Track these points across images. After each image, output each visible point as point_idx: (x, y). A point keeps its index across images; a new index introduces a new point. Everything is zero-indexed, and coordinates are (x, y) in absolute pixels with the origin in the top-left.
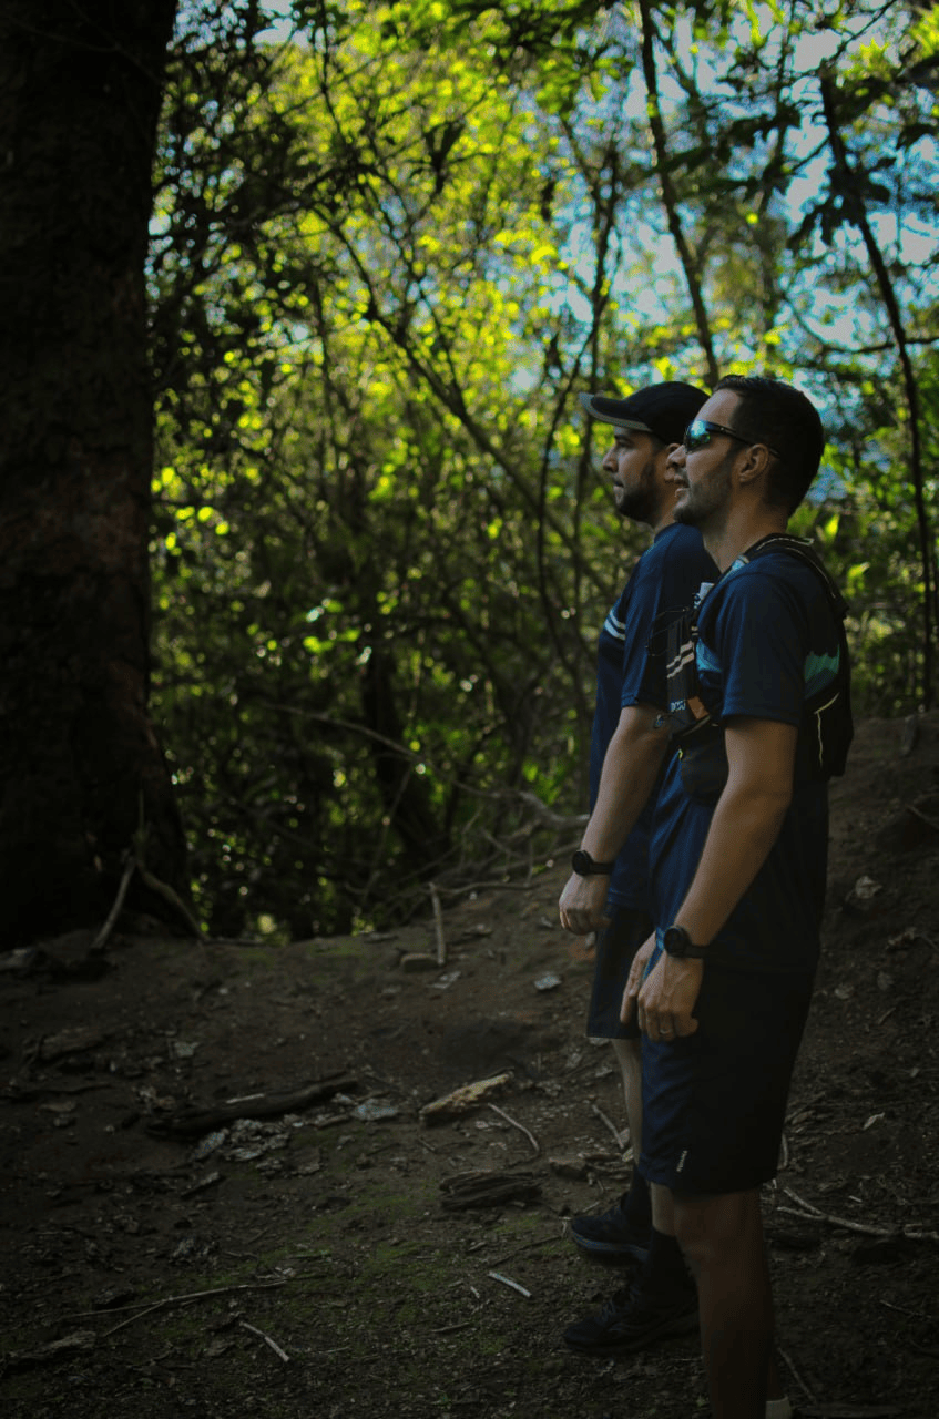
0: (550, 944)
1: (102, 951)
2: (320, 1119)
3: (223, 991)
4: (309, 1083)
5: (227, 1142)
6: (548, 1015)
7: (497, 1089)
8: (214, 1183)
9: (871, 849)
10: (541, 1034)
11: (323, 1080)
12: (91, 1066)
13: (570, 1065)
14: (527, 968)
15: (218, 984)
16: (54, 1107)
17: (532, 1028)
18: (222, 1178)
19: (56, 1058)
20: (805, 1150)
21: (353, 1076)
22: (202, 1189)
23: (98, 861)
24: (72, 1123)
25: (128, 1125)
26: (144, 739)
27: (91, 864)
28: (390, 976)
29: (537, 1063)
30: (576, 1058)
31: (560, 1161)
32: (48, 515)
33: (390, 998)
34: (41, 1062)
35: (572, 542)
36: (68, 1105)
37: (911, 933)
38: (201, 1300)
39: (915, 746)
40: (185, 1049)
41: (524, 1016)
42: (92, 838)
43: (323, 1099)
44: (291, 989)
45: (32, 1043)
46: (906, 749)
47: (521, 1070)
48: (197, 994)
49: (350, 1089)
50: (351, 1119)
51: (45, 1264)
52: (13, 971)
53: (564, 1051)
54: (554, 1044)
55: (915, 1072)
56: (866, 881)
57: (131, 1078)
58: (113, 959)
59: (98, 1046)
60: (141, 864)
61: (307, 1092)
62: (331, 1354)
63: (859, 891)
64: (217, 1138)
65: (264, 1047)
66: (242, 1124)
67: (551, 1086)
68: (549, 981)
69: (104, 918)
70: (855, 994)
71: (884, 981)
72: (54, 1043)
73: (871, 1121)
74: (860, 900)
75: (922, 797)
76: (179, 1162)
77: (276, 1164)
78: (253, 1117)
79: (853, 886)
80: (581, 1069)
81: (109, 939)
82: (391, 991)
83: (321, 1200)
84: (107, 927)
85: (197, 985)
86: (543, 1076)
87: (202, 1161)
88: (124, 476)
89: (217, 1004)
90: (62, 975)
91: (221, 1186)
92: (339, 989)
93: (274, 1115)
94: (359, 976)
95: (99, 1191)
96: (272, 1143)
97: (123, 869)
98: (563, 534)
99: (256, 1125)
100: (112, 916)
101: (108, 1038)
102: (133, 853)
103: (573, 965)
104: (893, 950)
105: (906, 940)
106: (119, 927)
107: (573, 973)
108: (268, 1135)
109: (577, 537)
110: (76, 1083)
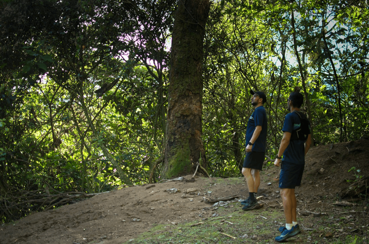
0: (270, 178)
1: (194, 178)
2: (233, 201)
3: (215, 184)
4: (231, 196)
5: (218, 204)
6: (269, 188)
7: (261, 198)
8: (217, 209)
9: (323, 164)
10: (268, 191)
11: (233, 196)
12: (195, 194)
13: (273, 195)
14: (266, 182)
15: (214, 183)
16: (190, 199)
17: (267, 190)
18: (218, 208)
19: (188, 193)
20: (309, 206)
21: (238, 196)
22: (215, 210)
23: (193, 163)
24: (193, 201)
25: (202, 201)
26: (201, 144)
27: (192, 164)
28: (243, 183)
29: (267, 195)
30: (274, 194)
31: (271, 205)
32: (186, 105)
33: (243, 186)
34: (186, 193)
35: (275, 113)
36: (192, 199)
37: (329, 177)
38: (218, 219)
39: (333, 148)
40: (209, 192)
41: (266, 188)
42: (192, 160)
43: (233, 199)
44: (227, 184)
45: (184, 190)
46: (331, 149)
47: (265, 196)
48: (211, 185)
49: (237, 198)
50: (238, 202)
51: (193, 217)
52: (179, 180)
53: (272, 193)
54: (270, 192)
55: (327, 196)
56: (322, 169)
57: (201, 196)
58: (196, 179)
59: (195, 191)
60: (200, 164)
61: (231, 198)
62: (238, 224)
63: (321, 170)
64: (216, 204)
65: (223, 192)
66: (220, 202)
67: (270, 198)
68: (270, 183)
69: (194, 173)
70: (319, 186)
71: (324, 184)
72: (188, 190)
73: (319, 202)
74: (321, 172)
75: (333, 156)
76: (211, 206)
77: (227, 206)
78: (222, 201)
79: (320, 170)
80: (274, 196)
81: (195, 176)
82: (243, 185)
83: (234, 210)
84: (194, 174)
85: (211, 183)
86: (268, 197)
87: (215, 206)
88: (199, 98)
89: (214, 186)
90: (187, 181)
91: (218, 209)
92: (235, 184)
93: (226, 201)
94: (238, 183)
95: (199, 209)
96: (226, 204)
97: (197, 165)
98: (274, 111)
99: (223, 202)
100: (195, 173)
101: (197, 190)
102: (198, 162)
103: (274, 181)
104: (326, 180)
105: (328, 178)
106: (196, 174)
107: (274, 182)
108: (225, 203)
109: (276, 112)
110: (193, 196)
